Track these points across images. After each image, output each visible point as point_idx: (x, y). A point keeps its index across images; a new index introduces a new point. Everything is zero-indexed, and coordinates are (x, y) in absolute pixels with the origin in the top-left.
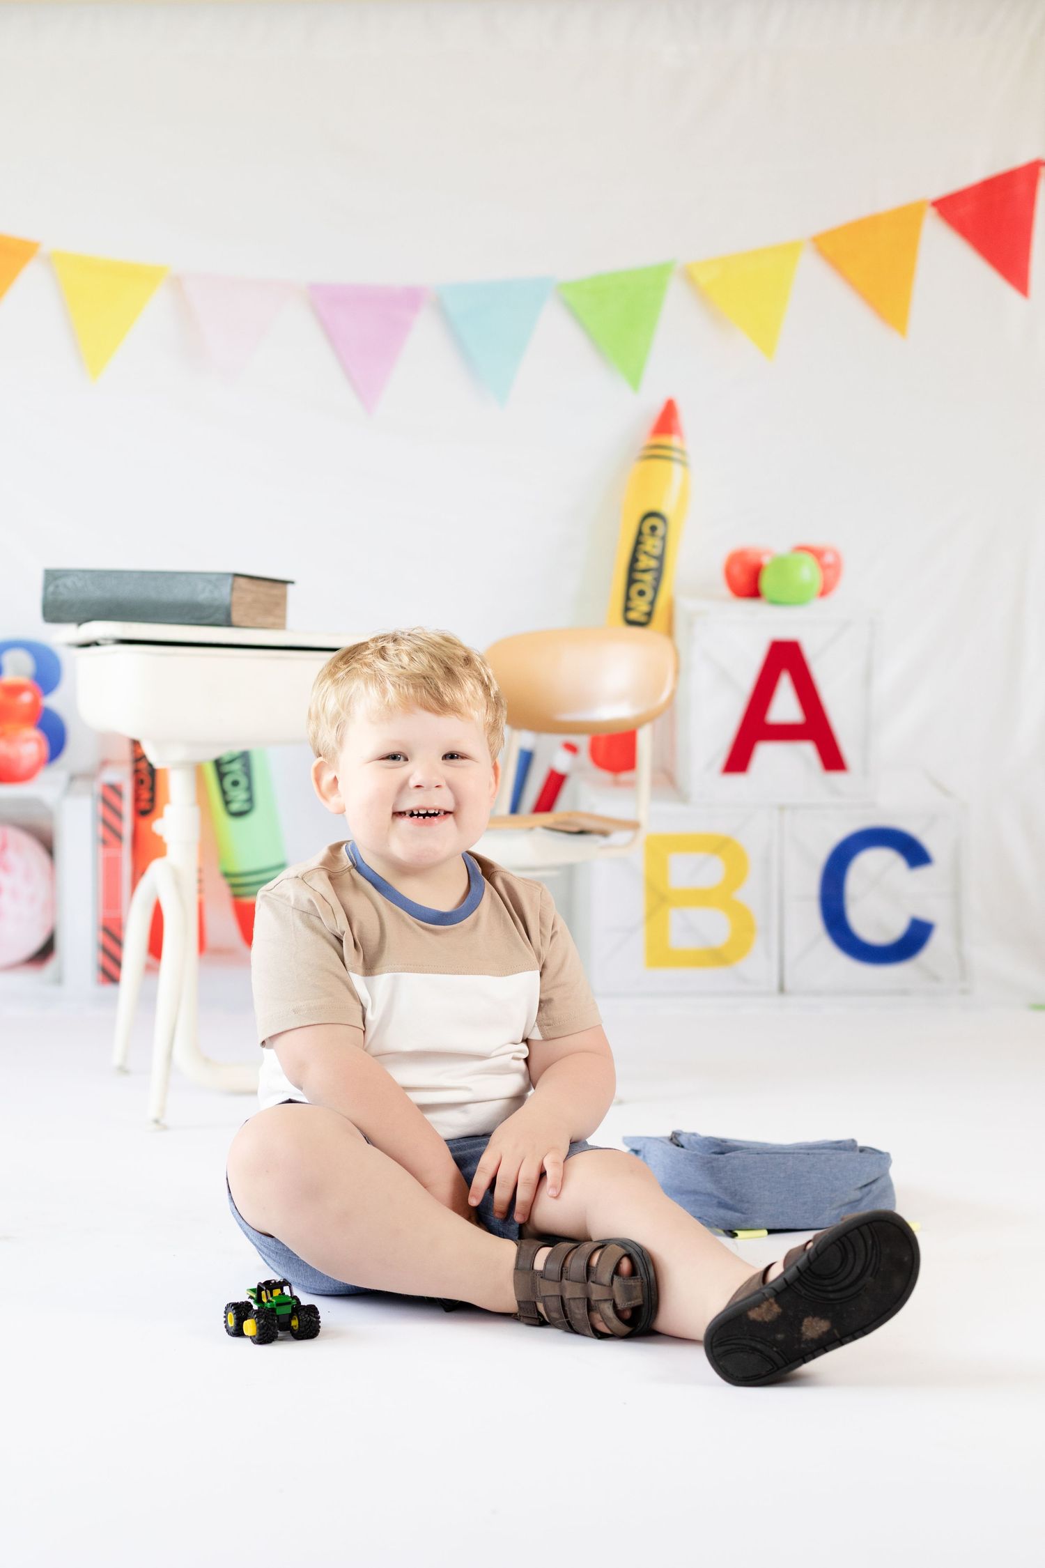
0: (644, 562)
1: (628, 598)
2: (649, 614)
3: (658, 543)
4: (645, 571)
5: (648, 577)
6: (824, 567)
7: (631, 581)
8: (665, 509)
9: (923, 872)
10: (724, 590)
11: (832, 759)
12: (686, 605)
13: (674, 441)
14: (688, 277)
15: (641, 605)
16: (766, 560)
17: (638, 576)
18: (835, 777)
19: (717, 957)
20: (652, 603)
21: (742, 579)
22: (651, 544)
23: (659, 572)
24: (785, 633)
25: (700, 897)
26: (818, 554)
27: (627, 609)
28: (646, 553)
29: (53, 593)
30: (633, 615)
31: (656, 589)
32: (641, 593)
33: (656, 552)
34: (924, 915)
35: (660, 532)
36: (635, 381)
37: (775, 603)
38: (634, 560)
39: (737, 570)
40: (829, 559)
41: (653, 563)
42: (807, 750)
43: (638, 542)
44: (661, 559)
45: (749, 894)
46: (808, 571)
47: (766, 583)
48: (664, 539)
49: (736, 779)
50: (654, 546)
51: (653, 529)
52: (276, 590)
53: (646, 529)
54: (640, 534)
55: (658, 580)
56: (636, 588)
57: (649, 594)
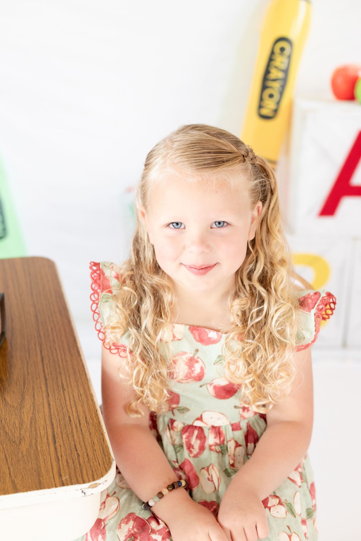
0: (275, 74)
1: (261, 99)
2: (276, 111)
3: (285, 60)
4: (274, 80)
5: (276, 85)
7: (264, 87)
8: (291, 35)
10: (330, 94)
12: (301, 105)
15: (270, 104)
17: (270, 84)
20: (278, 103)
21: (343, 87)
22: (280, 61)
23: (284, 81)
27: (260, 107)
28: (276, 67)
30: (265, 112)
31: (281, 93)
32: (271, 96)
33: (283, 66)
35: (287, 52)
38: (267, 72)
39: (340, 81)
41: (280, 75)
43: (271, 59)
44: (286, 72)
47: (359, 91)
48: (289, 57)
49: (327, 220)
50: (282, 62)
51: (282, 49)
53: (277, 50)
54: (272, 53)
55: (283, 87)
56: (267, 92)
57: (277, 96)
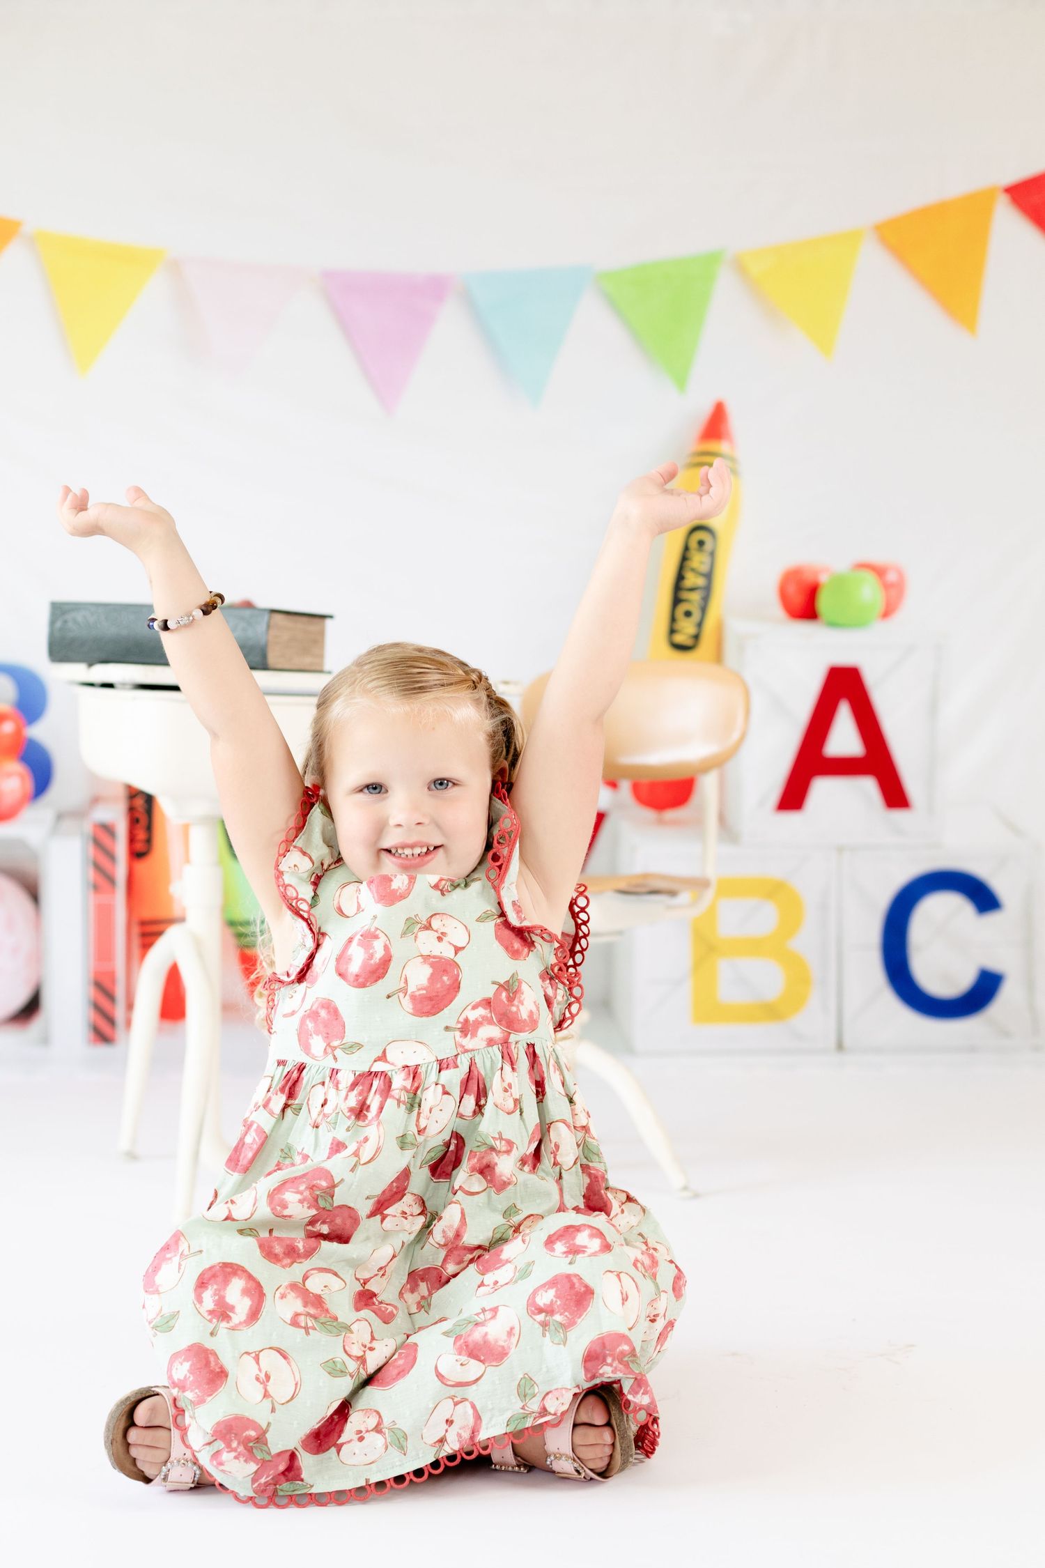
0: (691, 580)
1: (673, 619)
2: (697, 637)
3: (706, 559)
4: (692, 590)
6: (887, 586)
7: (676, 601)
9: (992, 918)
10: (778, 611)
11: (895, 796)
12: (736, 627)
13: (723, 447)
14: (739, 267)
15: (687, 628)
16: (824, 579)
17: (685, 595)
18: (898, 815)
19: (771, 1012)
20: (700, 625)
21: (798, 600)
22: (698, 561)
23: (707, 591)
24: (844, 659)
25: (753, 947)
26: (879, 571)
27: (672, 631)
28: (693, 570)
29: (61, 629)
30: (679, 638)
31: (704, 610)
32: (688, 614)
33: (704, 568)
34: (994, 965)
35: (708, 546)
36: (681, 381)
37: (833, 625)
38: (680, 577)
39: (792, 590)
40: (891, 577)
41: (700, 582)
42: (868, 786)
43: (684, 558)
44: (709, 576)
45: (804, 942)
46: (869, 591)
47: (824, 603)
48: (713, 554)
49: (791, 817)
50: (702, 563)
51: (701, 543)
52: (313, 626)
53: (693, 544)
54: (686, 549)
55: (706, 600)
56: (682, 608)
57: (696, 615)
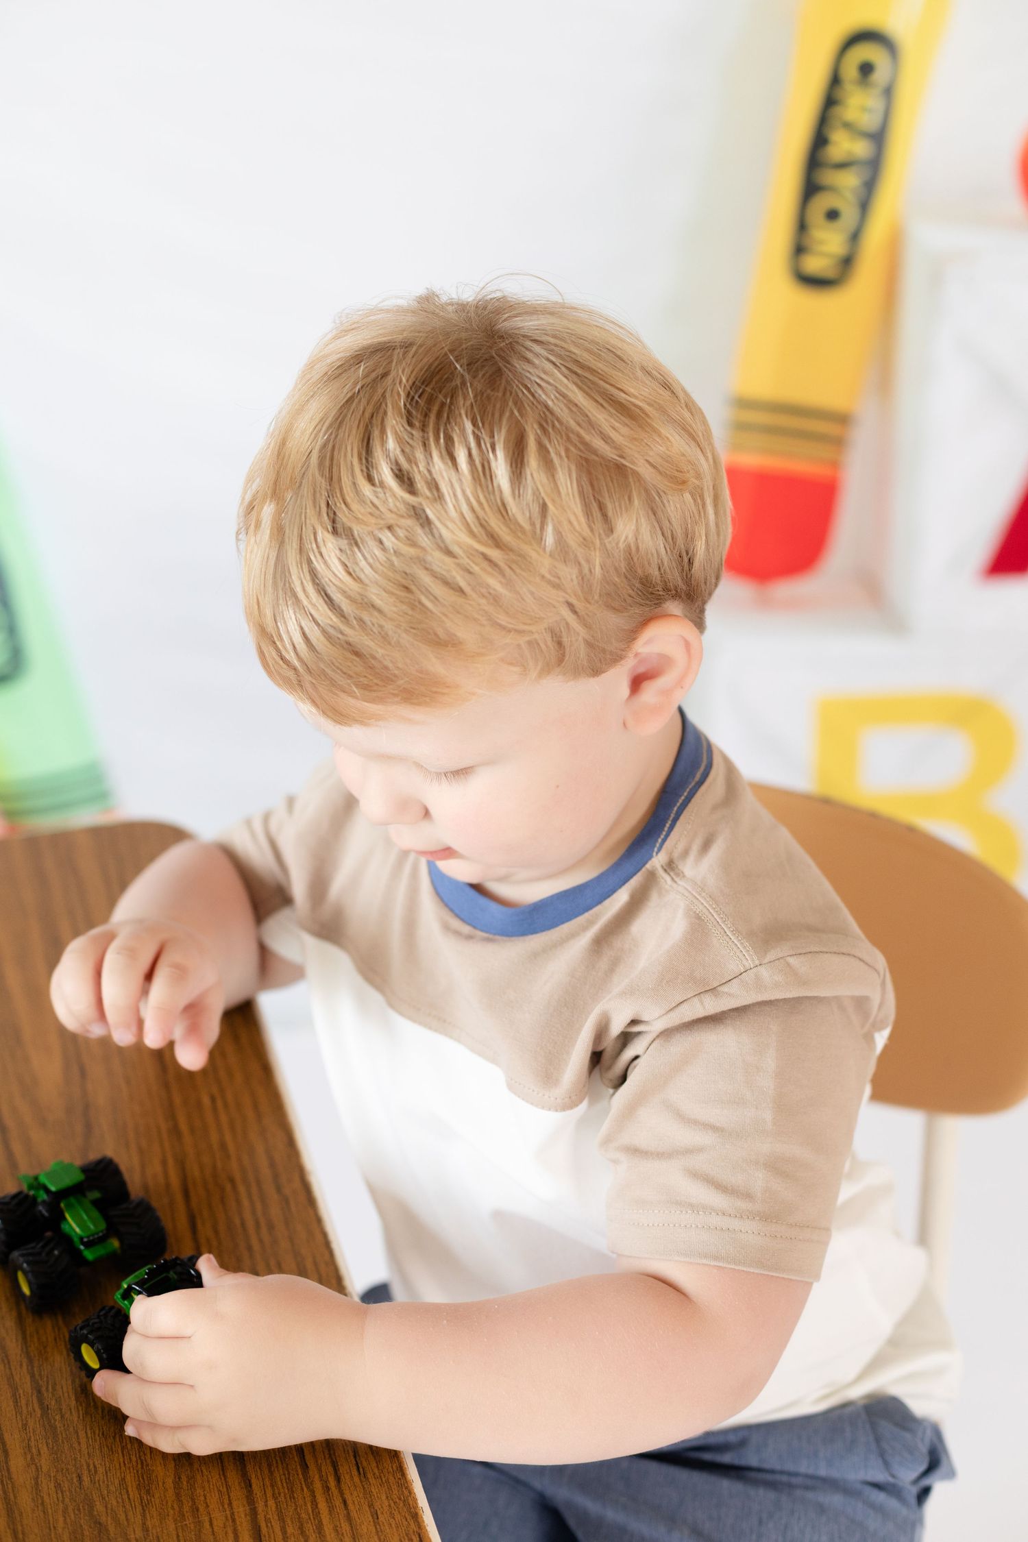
0: (843, 145)
1: (802, 226)
2: (847, 262)
3: (874, 102)
4: (842, 165)
5: (849, 181)
7: (811, 188)
8: (896, 24)
10: (1014, 206)
15: (829, 241)
17: (828, 177)
20: (855, 237)
22: (858, 106)
23: (874, 169)
27: (799, 249)
28: (848, 126)
30: (815, 264)
31: (865, 206)
32: (833, 215)
33: (869, 121)
35: (881, 75)
38: (820, 140)
41: (860, 149)
43: (830, 101)
44: (879, 138)
48: (888, 92)
49: (1012, 591)
50: (864, 109)
51: (866, 69)
53: (850, 71)
54: (835, 80)
55: (869, 186)
56: (821, 203)
57: (849, 214)
